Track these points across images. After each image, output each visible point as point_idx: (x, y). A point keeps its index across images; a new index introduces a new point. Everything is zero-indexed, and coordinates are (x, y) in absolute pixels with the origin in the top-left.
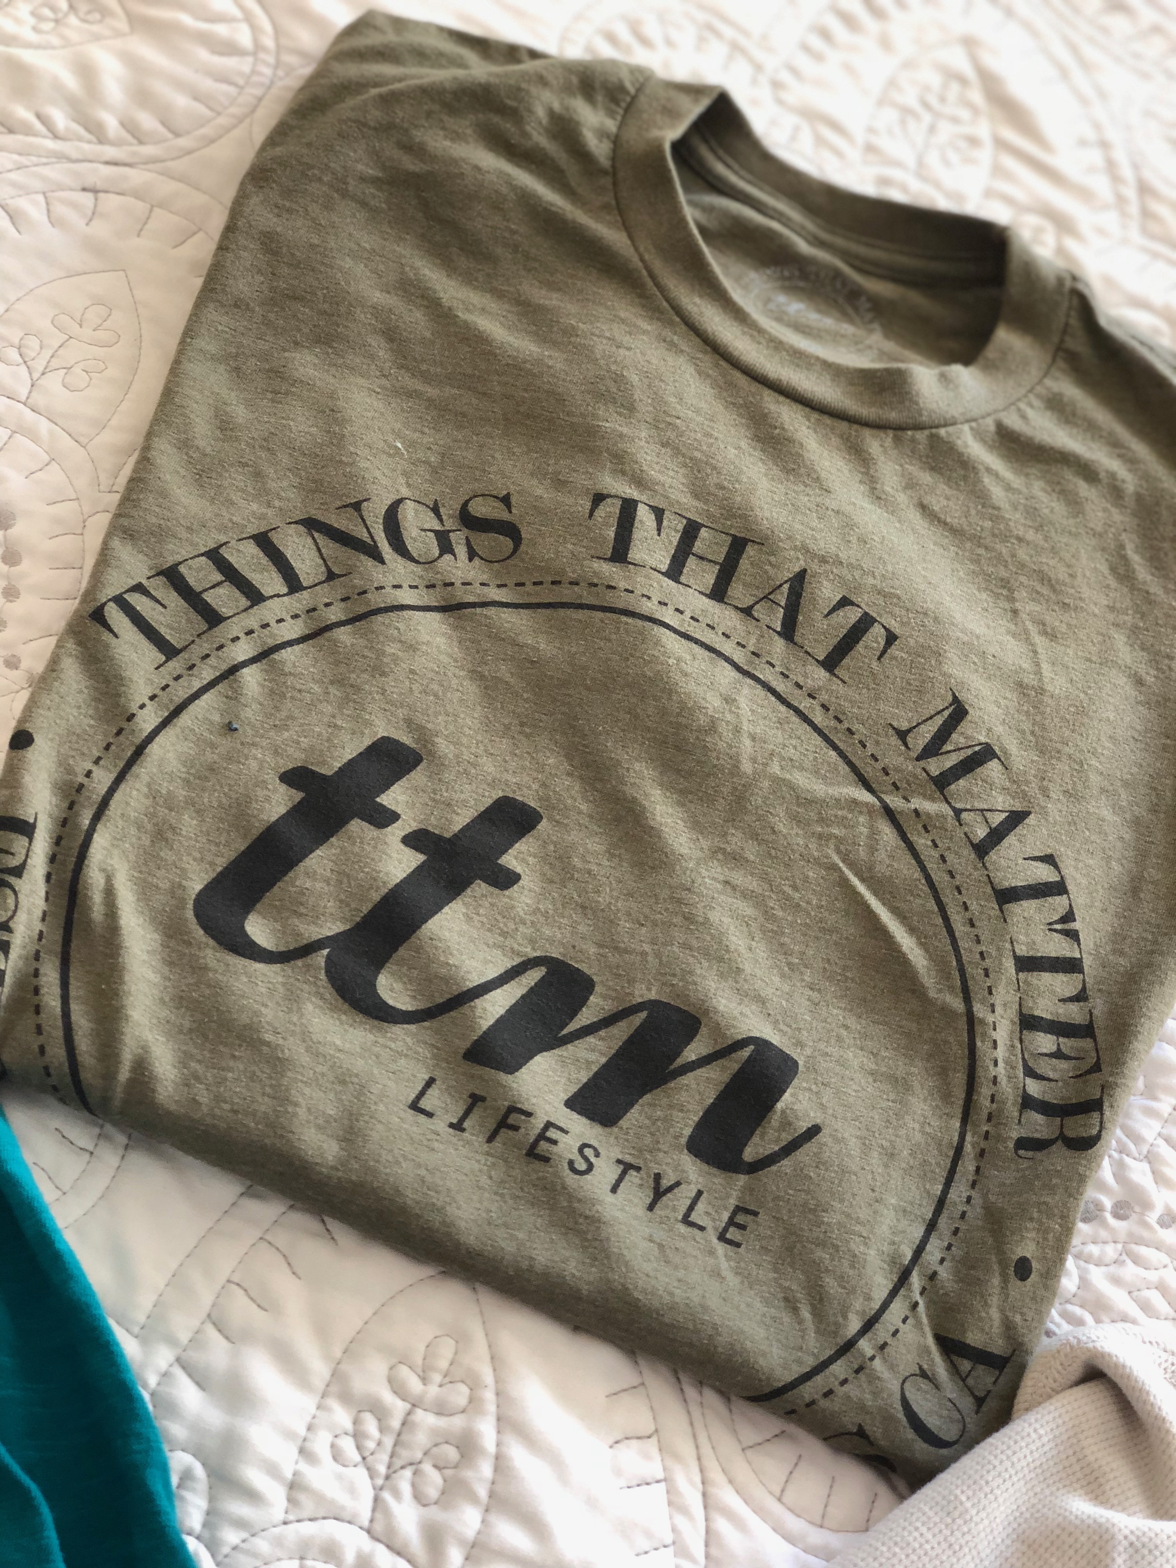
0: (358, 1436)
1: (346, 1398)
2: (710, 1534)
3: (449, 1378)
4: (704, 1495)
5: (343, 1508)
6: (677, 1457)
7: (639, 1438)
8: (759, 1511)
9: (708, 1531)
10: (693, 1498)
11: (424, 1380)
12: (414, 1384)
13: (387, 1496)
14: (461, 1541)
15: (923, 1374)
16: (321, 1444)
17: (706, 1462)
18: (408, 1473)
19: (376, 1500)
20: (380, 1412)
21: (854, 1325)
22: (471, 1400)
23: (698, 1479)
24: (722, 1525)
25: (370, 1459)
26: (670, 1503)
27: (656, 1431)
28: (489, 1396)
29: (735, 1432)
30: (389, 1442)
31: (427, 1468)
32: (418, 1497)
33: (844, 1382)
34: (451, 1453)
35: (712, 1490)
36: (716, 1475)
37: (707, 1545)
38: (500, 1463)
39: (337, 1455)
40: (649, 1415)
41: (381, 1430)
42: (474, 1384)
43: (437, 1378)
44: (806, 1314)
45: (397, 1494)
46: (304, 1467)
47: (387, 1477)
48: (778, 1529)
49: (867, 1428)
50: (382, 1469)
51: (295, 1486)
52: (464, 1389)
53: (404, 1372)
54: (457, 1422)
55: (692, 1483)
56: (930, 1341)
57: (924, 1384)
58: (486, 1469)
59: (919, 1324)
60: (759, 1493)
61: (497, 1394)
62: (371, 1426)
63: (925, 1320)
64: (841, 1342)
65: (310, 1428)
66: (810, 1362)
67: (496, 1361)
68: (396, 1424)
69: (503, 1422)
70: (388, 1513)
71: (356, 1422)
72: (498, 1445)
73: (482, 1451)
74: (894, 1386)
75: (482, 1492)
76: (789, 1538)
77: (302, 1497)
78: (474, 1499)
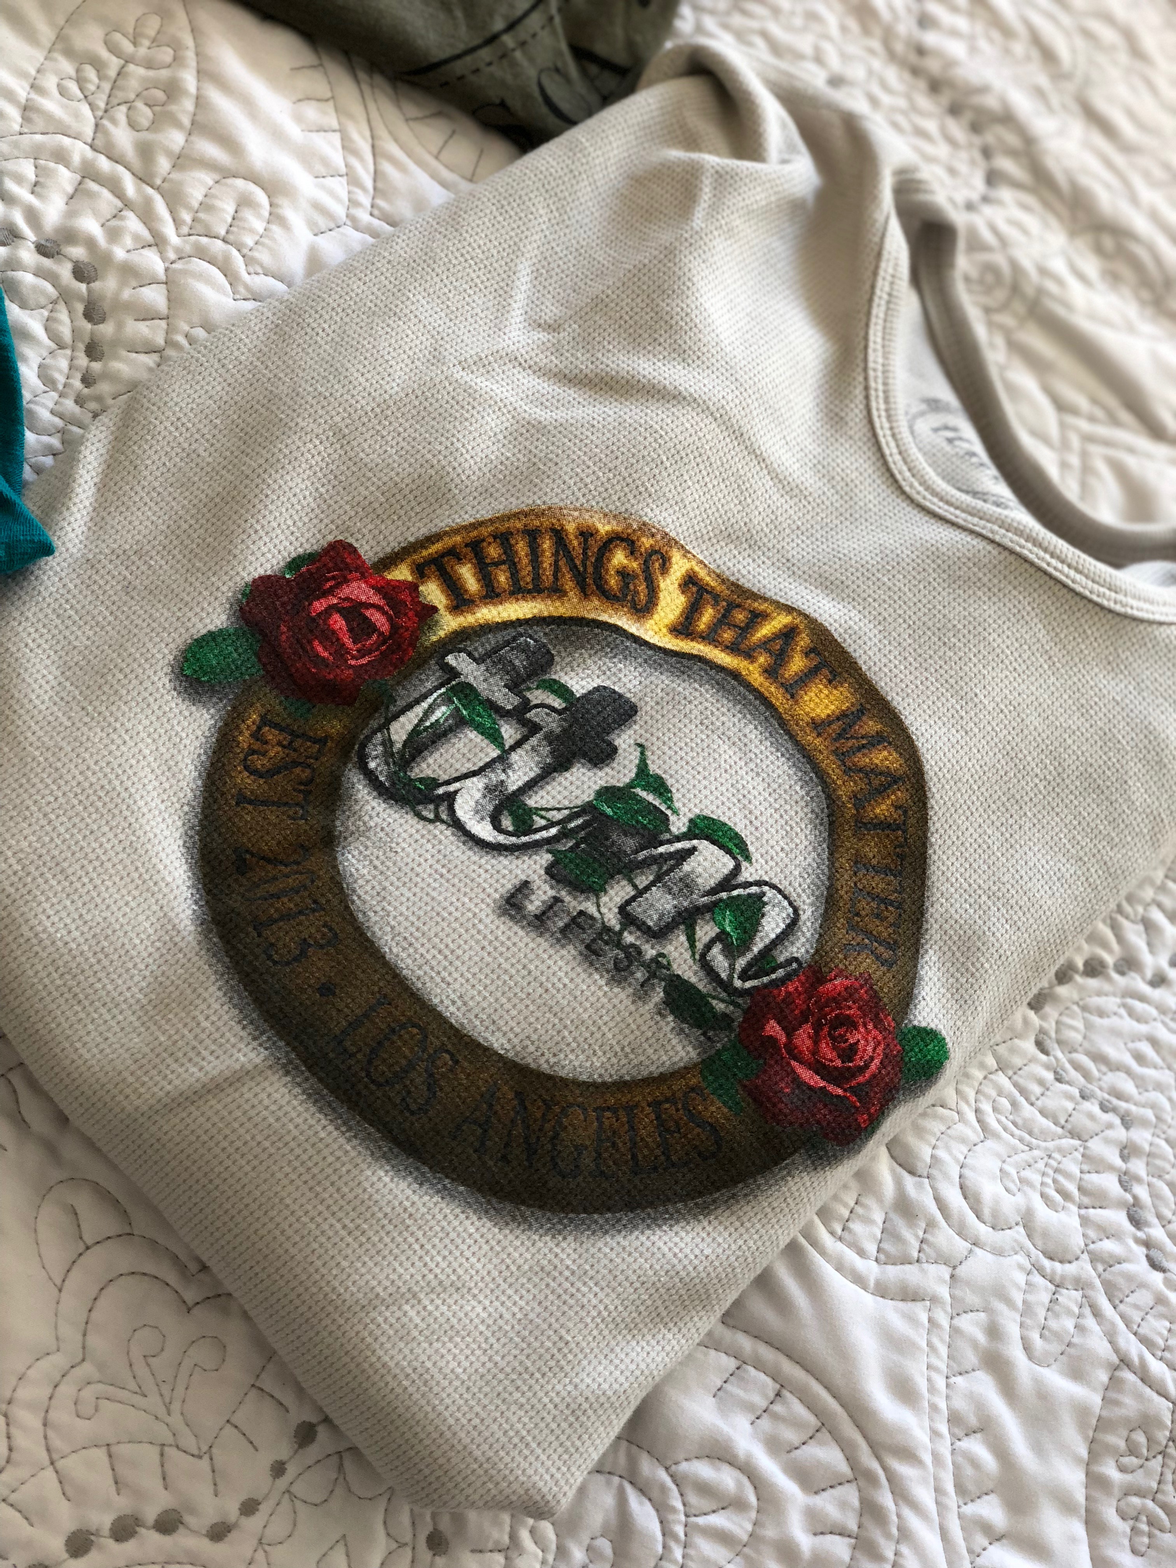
0: (81, 81)
1: (69, 53)
2: (377, 175)
3: (155, 42)
4: (373, 146)
5: (69, 127)
6: (351, 116)
7: (318, 100)
8: (420, 163)
9: (376, 172)
10: (365, 147)
11: (135, 44)
12: (127, 46)
13: (105, 122)
14: (169, 153)
15: (557, 70)
16: (50, 82)
17: (373, 123)
18: (123, 108)
19: (97, 125)
20: (98, 65)
21: (499, 25)
22: (175, 59)
23: (368, 134)
24: (387, 167)
25: (90, 98)
26: (343, 147)
27: (333, 97)
28: (190, 55)
29: (400, 108)
30: (107, 86)
31: (140, 105)
32: (132, 125)
33: (490, 64)
34: (160, 95)
35: (378, 143)
36: (382, 132)
37: (375, 181)
38: (200, 101)
39: (63, 91)
40: (328, 87)
41: (100, 78)
42: (177, 46)
43: (146, 43)
44: (459, 14)
45: (114, 121)
46: (34, 96)
47: (106, 111)
48: (434, 176)
49: (509, 102)
50: (102, 105)
51: (27, 110)
52: (171, 52)
53: (118, 37)
54: (164, 73)
55: (364, 138)
56: (564, 47)
57: (557, 77)
58: (188, 105)
59: (554, 33)
60: (419, 150)
61: (197, 54)
62: (91, 73)
63: (560, 30)
64: (487, 34)
65: (38, 71)
66: (461, 47)
67: (194, 31)
68: (112, 73)
69: (201, 73)
70: (106, 133)
71: (78, 71)
72: (198, 89)
73: (185, 92)
74: (532, 73)
75: (186, 121)
76: (444, 184)
77: (34, 116)
78: (179, 125)
